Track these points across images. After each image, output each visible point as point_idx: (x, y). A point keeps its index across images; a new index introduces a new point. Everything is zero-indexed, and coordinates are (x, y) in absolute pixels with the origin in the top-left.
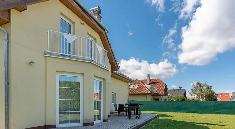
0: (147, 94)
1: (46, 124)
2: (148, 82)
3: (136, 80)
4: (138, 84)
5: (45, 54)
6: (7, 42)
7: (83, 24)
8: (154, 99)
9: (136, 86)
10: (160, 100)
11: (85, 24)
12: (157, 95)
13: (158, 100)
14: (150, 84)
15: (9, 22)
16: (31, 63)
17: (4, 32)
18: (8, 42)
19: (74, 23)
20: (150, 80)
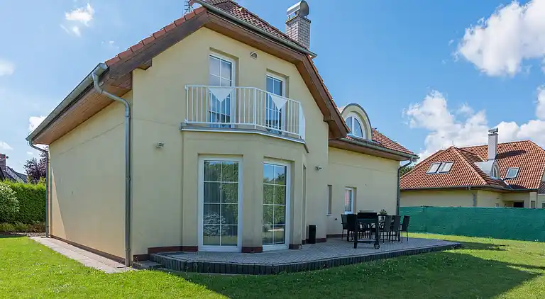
0: (475, 188)
1: (182, 242)
2: (492, 154)
3: (448, 150)
4: (455, 159)
5: (182, 127)
6: (128, 118)
7: (255, 55)
8: (507, 203)
9: (447, 167)
10: (527, 205)
11: (259, 53)
12: (518, 189)
13: (519, 204)
14: (498, 157)
15: (131, 89)
16: (160, 146)
17: (125, 105)
18: (130, 119)
19: (236, 59)
20: (499, 146)
